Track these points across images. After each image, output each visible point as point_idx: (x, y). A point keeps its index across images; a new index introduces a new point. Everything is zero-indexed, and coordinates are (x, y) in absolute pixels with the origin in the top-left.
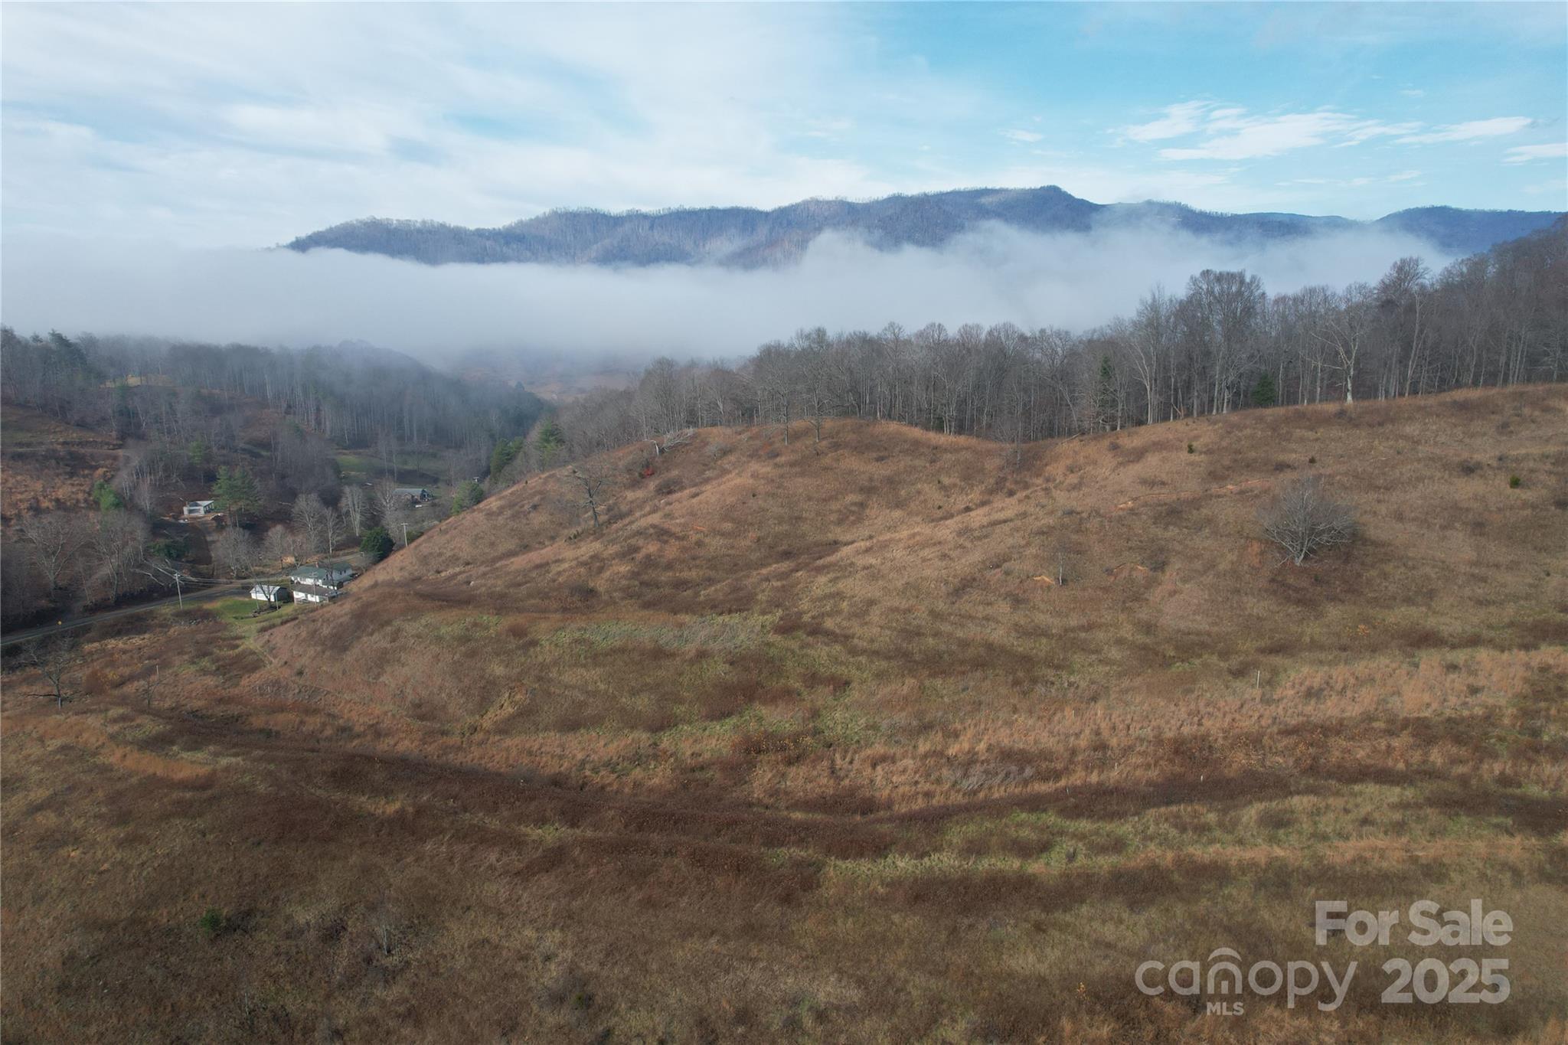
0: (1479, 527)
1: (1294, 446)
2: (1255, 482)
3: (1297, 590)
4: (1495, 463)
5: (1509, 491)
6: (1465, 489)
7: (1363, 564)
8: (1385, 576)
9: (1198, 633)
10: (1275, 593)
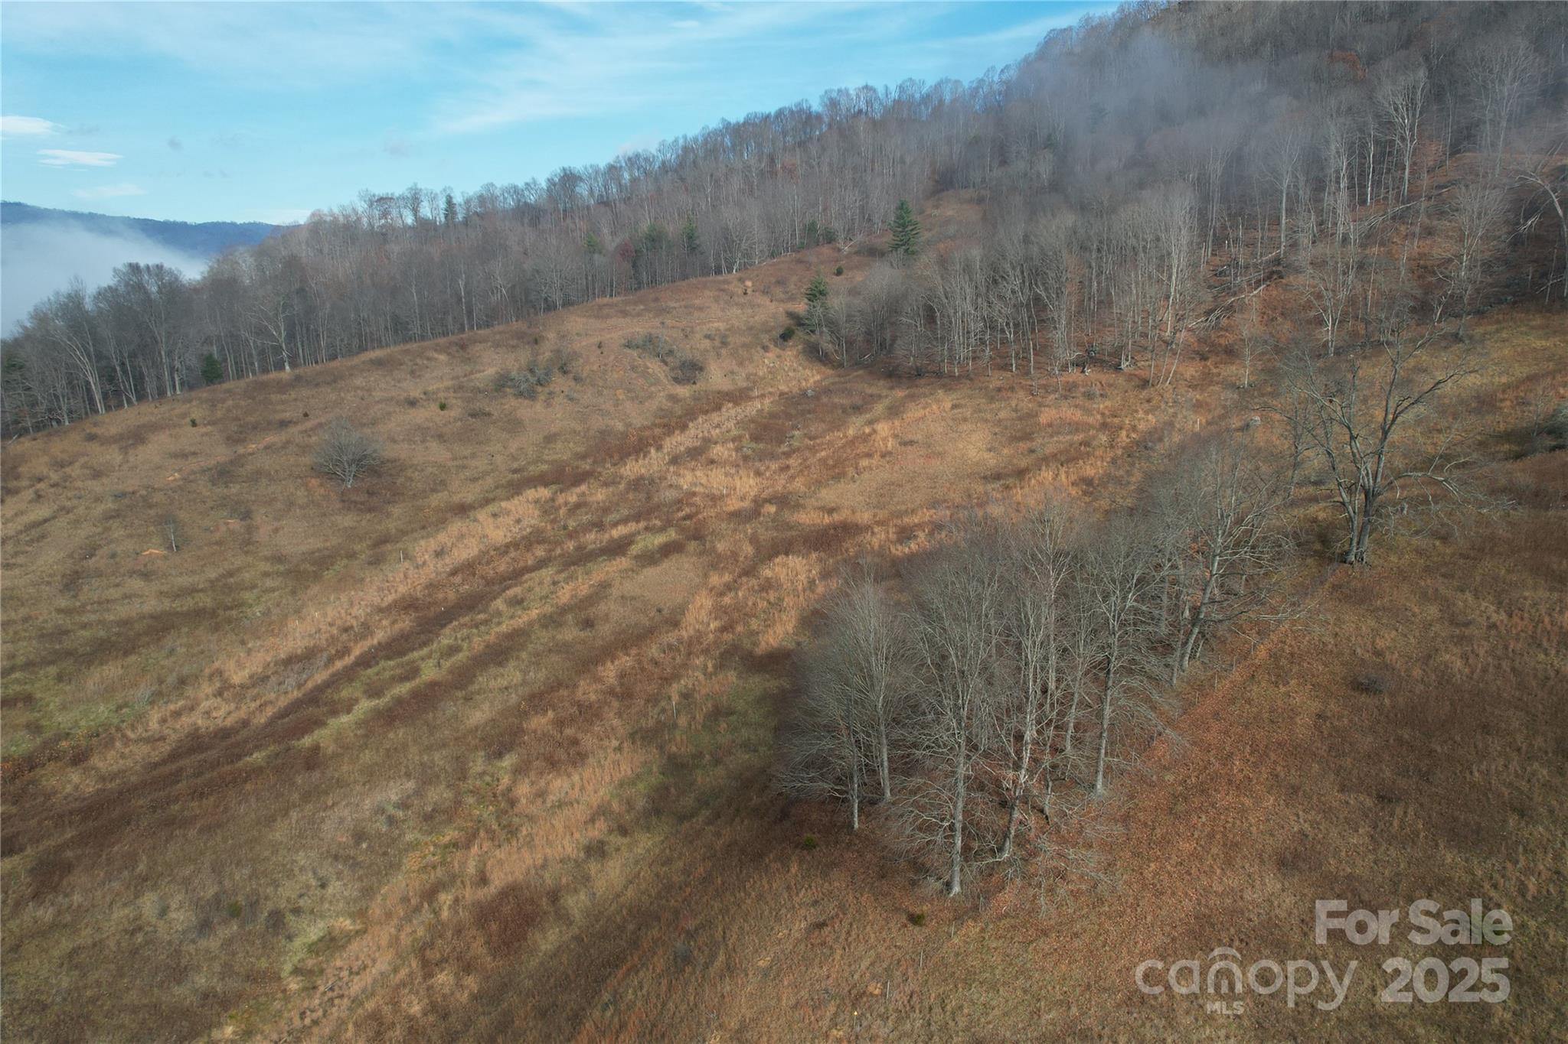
0: (441, 437)
1: (279, 407)
2: (272, 438)
3: (362, 503)
4: (422, 396)
5: (442, 413)
6: (420, 416)
7: (391, 475)
8: (411, 479)
9: (319, 550)
10: (349, 509)
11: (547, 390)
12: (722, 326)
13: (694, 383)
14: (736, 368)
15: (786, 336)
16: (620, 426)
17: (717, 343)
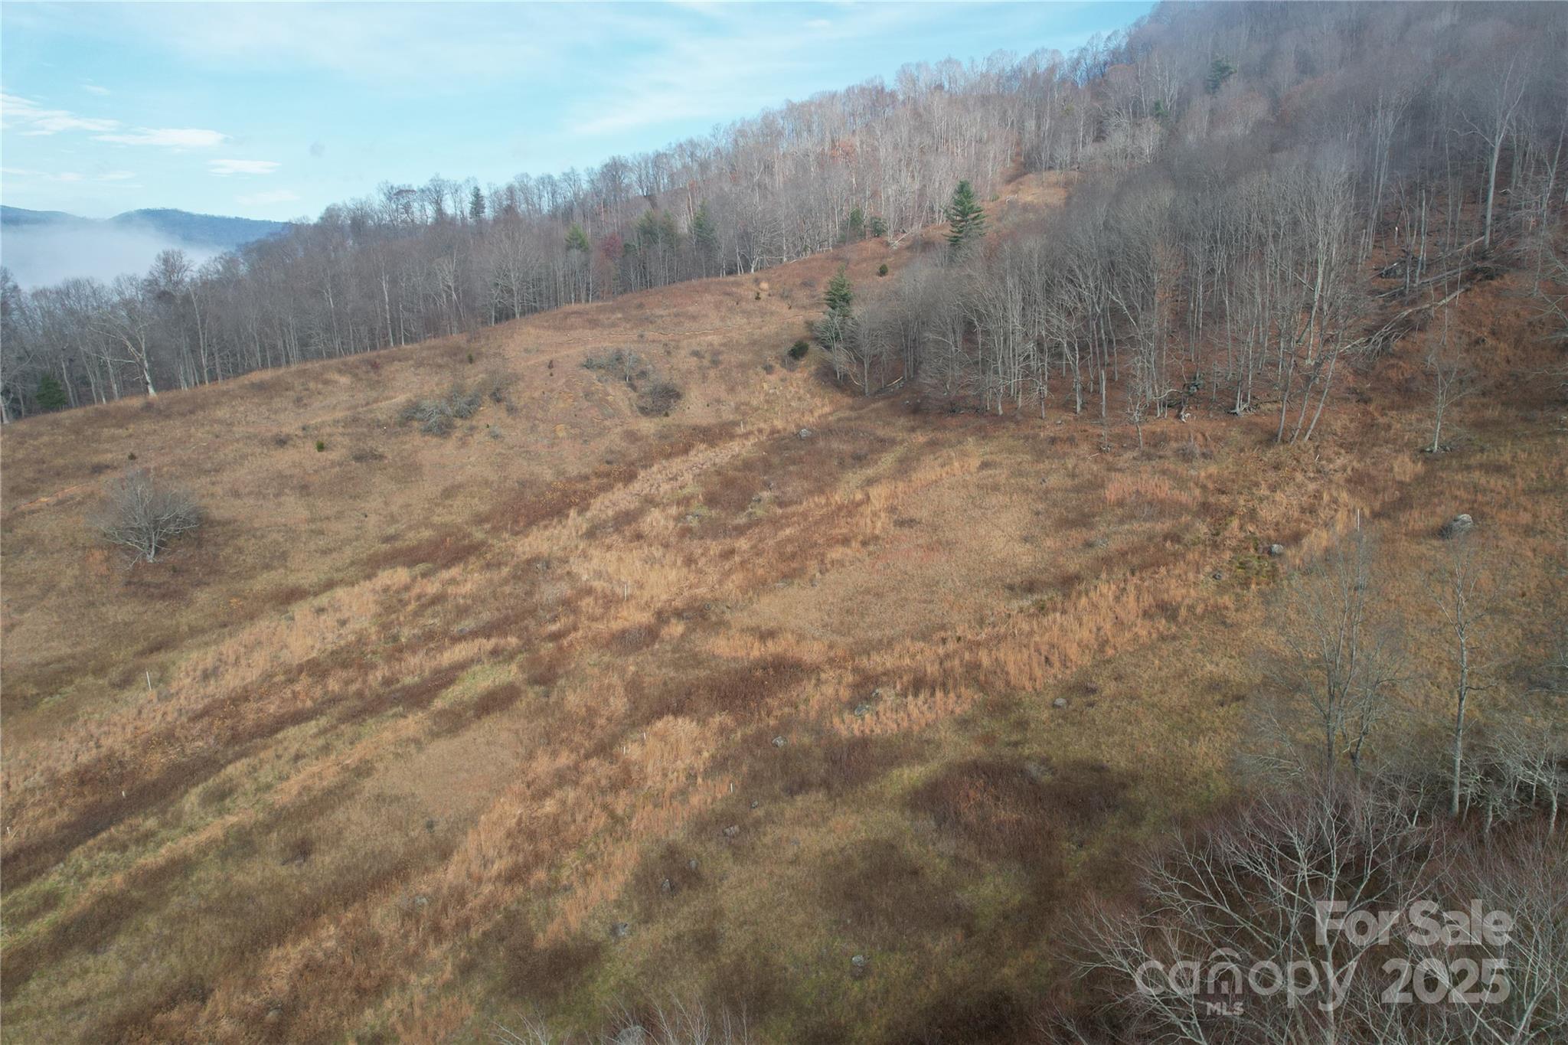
0: (304, 489)
1: (107, 446)
2: (73, 489)
3: (158, 586)
4: (300, 433)
5: (319, 455)
6: (283, 460)
7: (216, 544)
8: (240, 550)
10: (135, 594)
11: (468, 423)
12: (715, 339)
13: (667, 415)
14: (723, 395)
15: (798, 352)
16: (548, 475)
17: (706, 362)
